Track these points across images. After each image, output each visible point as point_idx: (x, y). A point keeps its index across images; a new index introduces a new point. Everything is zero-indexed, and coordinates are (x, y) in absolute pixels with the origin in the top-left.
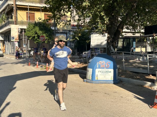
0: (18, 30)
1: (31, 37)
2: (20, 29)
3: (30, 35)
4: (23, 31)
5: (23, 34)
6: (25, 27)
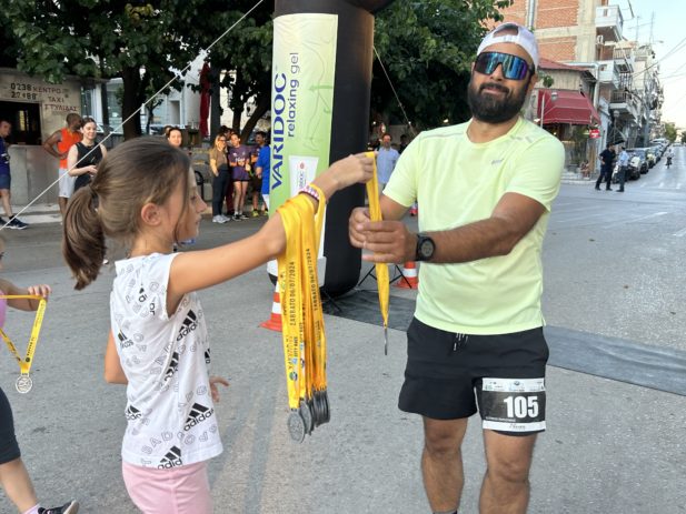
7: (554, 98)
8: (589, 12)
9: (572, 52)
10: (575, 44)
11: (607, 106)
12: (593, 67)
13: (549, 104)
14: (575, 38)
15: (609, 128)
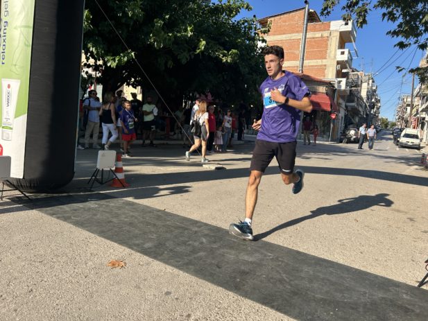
8: (333, 52)
9: (324, 73)
10: (326, 69)
11: (344, 103)
12: (334, 81)
14: (325, 65)
15: (346, 116)
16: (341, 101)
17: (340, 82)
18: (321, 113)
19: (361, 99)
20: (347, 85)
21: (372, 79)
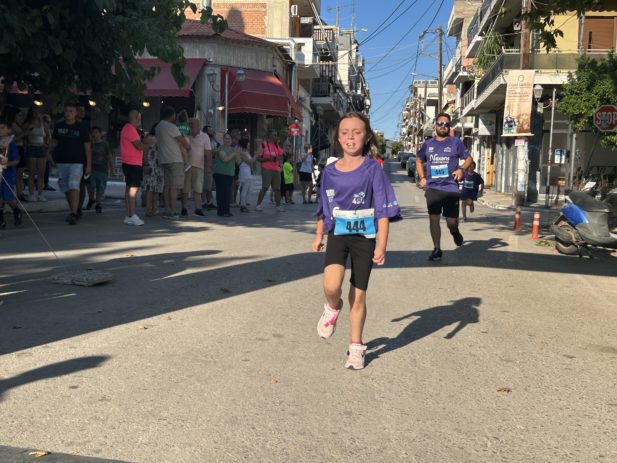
0: (530, 91)
1: (582, 121)
2: (542, 85)
3: (577, 112)
4: (551, 97)
5: (550, 108)
6: (561, 78)
7: (241, 78)
9: (262, 23)
10: (265, 14)
11: (308, 99)
12: (288, 45)
13: (235, 87)
15: (313, 129)
16: (302, 93)
17: (299, 47)
18: (267, 121)
19: (340, 87)
20: (315, 55)
21: (356, 42)
